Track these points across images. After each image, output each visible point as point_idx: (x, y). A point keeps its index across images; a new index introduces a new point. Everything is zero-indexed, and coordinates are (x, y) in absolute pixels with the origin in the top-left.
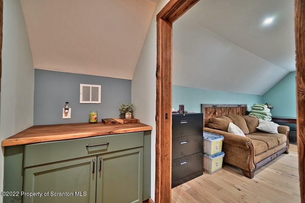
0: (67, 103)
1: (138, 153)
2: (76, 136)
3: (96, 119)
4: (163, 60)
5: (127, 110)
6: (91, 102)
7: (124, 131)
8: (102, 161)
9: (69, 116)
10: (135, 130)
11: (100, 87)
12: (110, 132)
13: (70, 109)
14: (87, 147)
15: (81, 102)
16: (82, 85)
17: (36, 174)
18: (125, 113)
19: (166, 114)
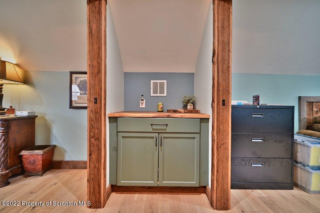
0: (142, 95)
1: (194, 138)
2: (144, 115)
3: (162, 108)
4: (220, 43)
5: (188, 101)
6: (159, 95)
7: (181, 116)
8: (162, 138)
9: (144, 106)
10: (190, 116)
11: (165, 81)
12: (168, 116)
13: (144, 100)
14: (151, 124)
15: (152, 95)
16: (152, 81)
17: (123, 137)
18: (187, 104)
19: (224, 101)
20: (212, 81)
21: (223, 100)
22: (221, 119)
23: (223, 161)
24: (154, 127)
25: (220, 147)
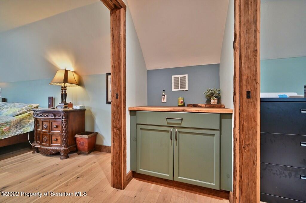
0: (164, 91)
1: (213, 135)
2: (159, 109)
3: (182, 103)
5: (212, 95)
6: (180, 89)
7: (197, 110)
8: (178, 132)
9: (165, 101)
10: (208, 111)
11: (186, 76)
12: (183, 110)
13: (166, 95)
14: (166, 118)
15: (173, 90)
16: (173, 77)
17: (141, 129)
18: (210, 98)
20: (234, 70)
21: (247, 92)
22: (245, 114)
23: (248, 166)
24: (169, 121)
25: (244, 147)
